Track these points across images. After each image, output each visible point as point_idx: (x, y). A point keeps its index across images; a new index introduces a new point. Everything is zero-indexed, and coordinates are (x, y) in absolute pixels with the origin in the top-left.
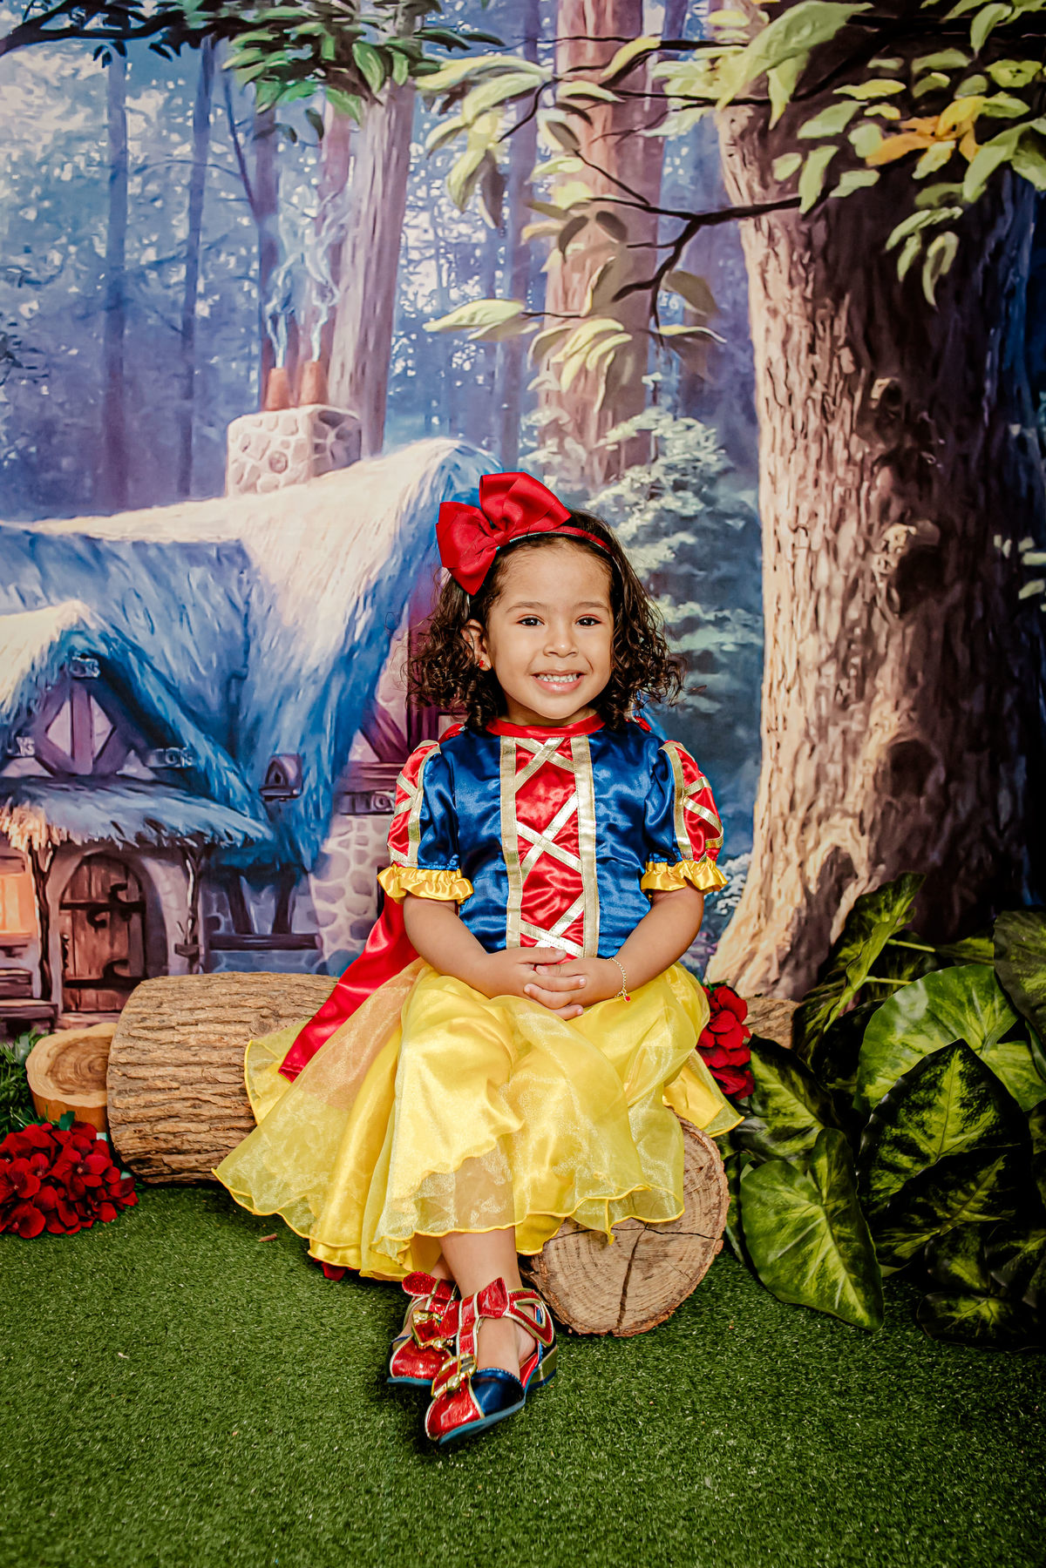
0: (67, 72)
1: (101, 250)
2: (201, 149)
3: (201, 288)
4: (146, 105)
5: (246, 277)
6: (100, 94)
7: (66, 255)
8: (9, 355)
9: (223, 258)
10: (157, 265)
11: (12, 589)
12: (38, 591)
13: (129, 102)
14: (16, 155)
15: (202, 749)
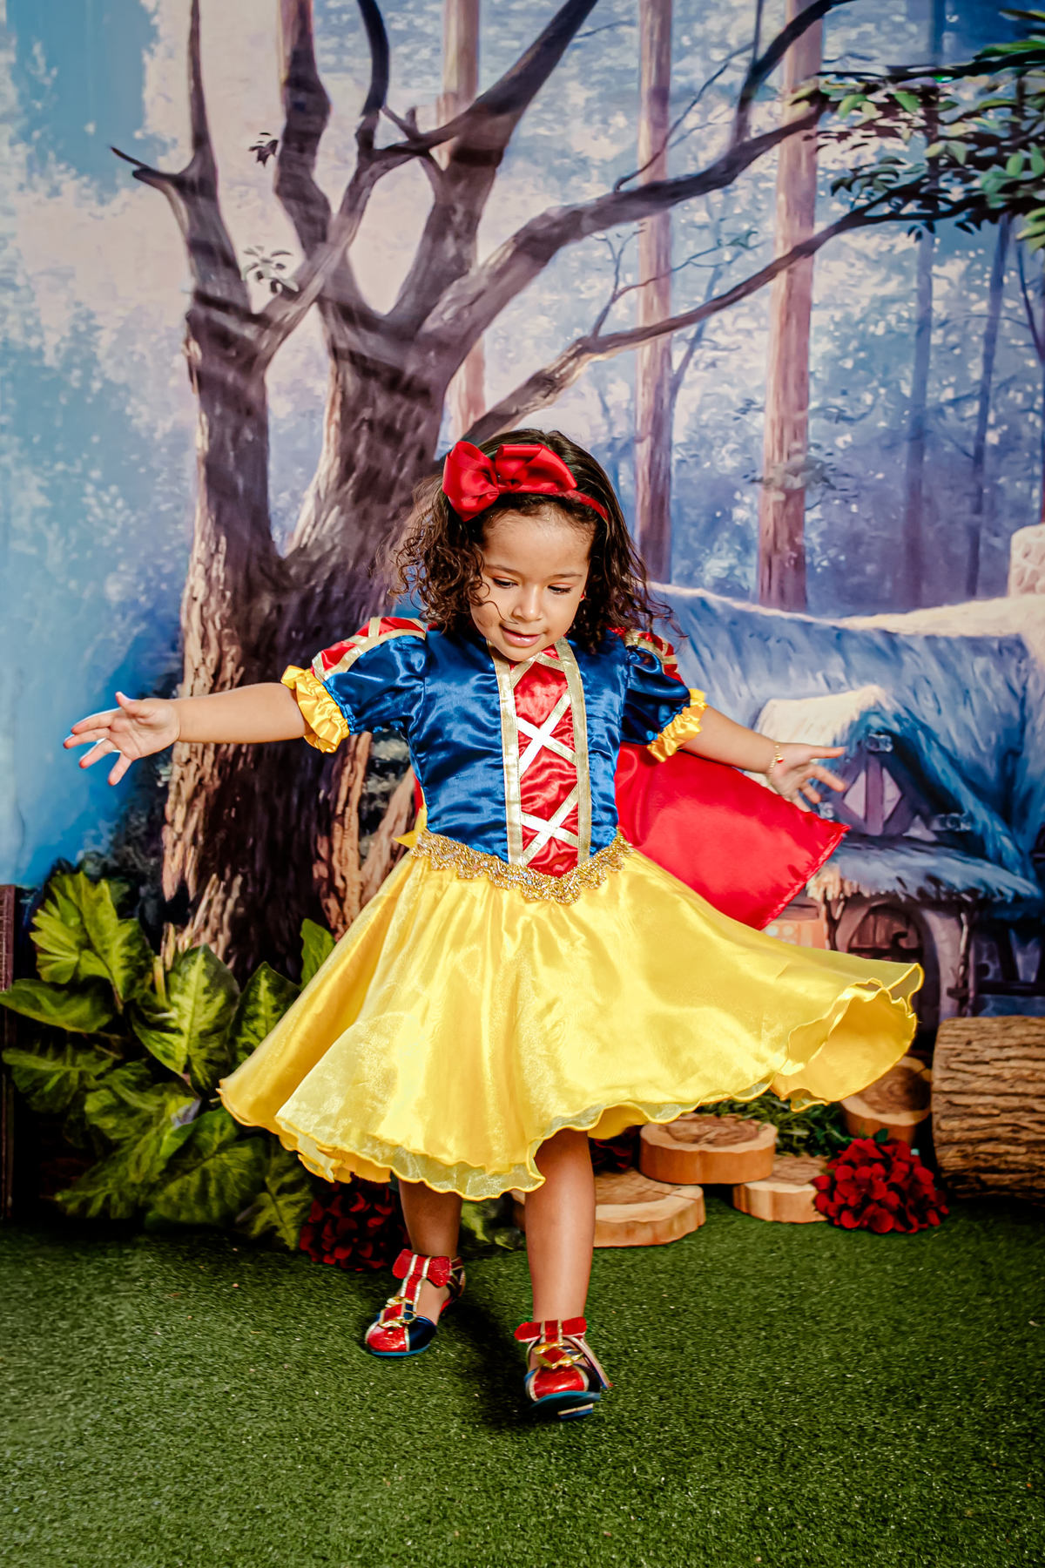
0: (885, 248)
1: (907, 390)
2: (996, 305)
3: (991, 419)
4: (949, 272)
5: (1031, 410)
6: (911, 264)
7: (876, 396)
8: (826, 480)
9: (1011, 394)
10: (954, 402)
11: (819, 676)
12: (842, 677)
13: (935, 269)
14: (838, 315)
15: (979, 815)
